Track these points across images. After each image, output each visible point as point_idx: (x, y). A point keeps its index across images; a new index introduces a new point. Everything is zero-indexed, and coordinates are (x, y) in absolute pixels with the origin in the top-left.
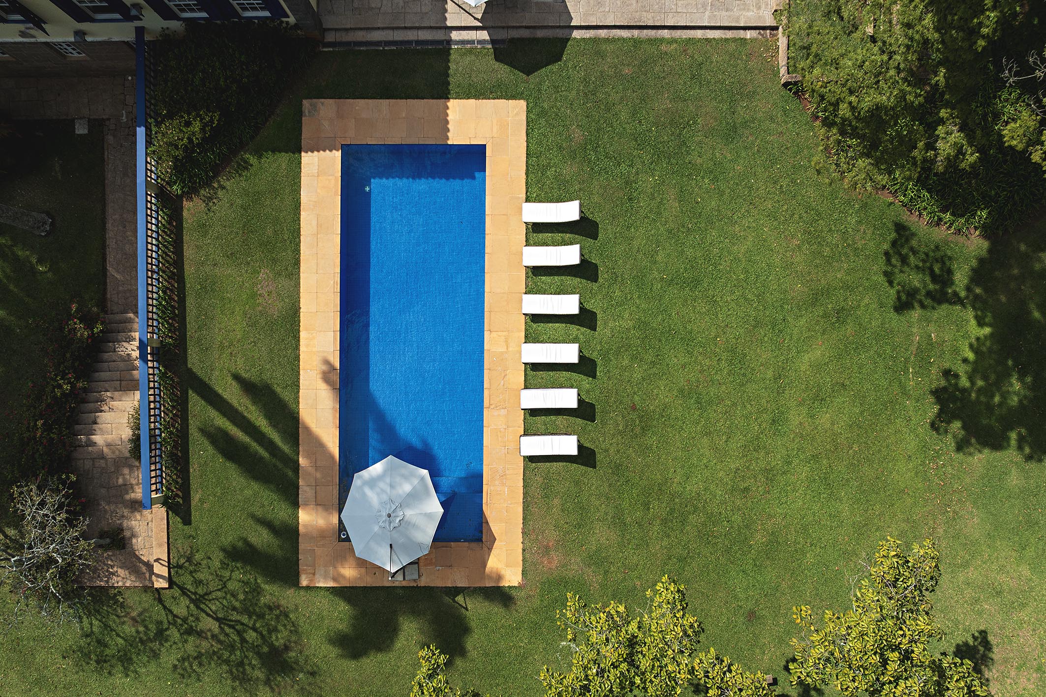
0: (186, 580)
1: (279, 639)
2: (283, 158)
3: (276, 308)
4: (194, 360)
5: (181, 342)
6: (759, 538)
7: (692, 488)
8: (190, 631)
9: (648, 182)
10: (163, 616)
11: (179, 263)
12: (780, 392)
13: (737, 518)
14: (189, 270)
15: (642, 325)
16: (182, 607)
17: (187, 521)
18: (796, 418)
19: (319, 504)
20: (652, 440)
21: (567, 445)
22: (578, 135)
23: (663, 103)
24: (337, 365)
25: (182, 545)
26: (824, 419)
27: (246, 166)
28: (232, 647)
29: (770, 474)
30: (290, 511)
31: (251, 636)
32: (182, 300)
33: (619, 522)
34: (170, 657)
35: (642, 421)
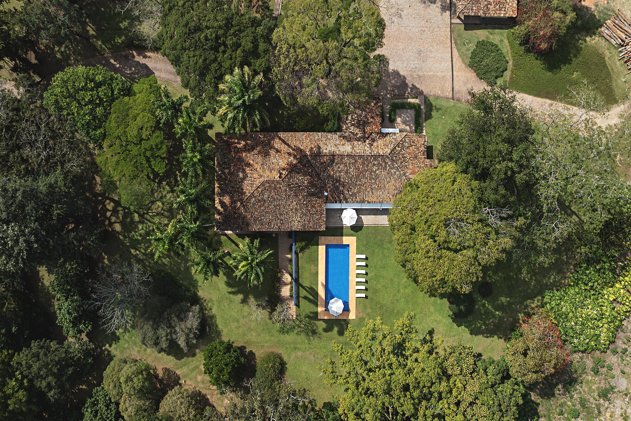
0: (299, 318)
2: (316, 247)
4: (300, 281)
5: (298, 277)
6: (396, 311)
7: (384, 302)
8: (299, 327)
10: (294, 324)
11: (298, 264)
12: (399, 286)
13: (392, 308)
16: (298, 323)
17: (299, 308)
18: (402, 290)
19: (322, 305)
20: (377, 294)
21: (363, 295)
22: (365, 243)
24: (325, 284)
25: (298, 312)
26: (407, 291)
27: (310, 248)
28: (306, 330)
29: (397, 300)
31: (310, 328)
32: (299, 271)
33: (372, 308)
34: (295, 331)
35: (376, 291)
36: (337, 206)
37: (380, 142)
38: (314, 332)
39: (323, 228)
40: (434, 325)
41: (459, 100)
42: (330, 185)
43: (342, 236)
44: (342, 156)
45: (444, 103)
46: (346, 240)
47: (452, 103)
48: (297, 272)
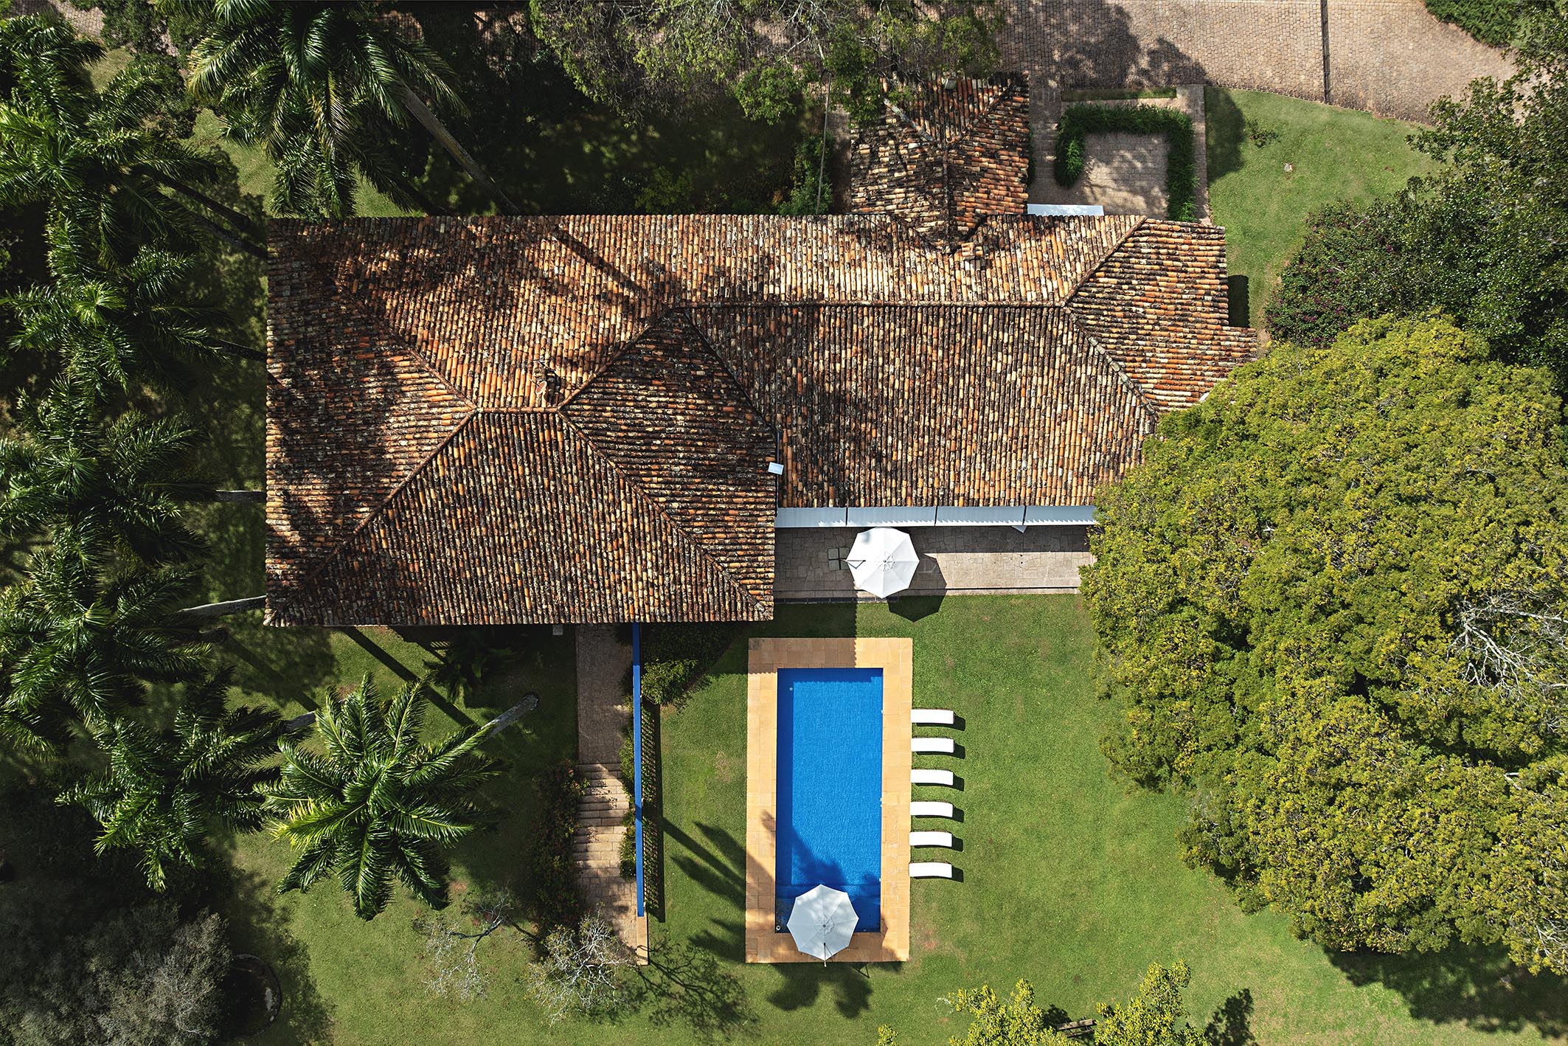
0: (661, 960)
1: (729, 998)
2: (734, 678)
3: (730, 777)
4: (668, 812)
5: (659, 799)
6: (1083, 927)
7: (1033, 894)
8: (663, 994)
9: (1001, 691)
10: (642, 984)
11: (657, 748)
12: (1098, 828)
13: (1067, 914)
14: (665, 752)
15: (997, 787)
16: (657, 978)
17: (662, 919)
18: (1110, 846)
19: (761, 908)
20: (1005, 863)
21: (945, 870)
22: (950, 661)
23: (1013, 639)
24: (774, 815)
25: (659, 937)
27: (708, 683)
28: (694, 1004)
29: (1090, 884)
30: (739, 912)
31: (709, 996)
32: (659, 772)
33: (980, 917)
34: (647, 1011)
35: (997, 851)
36: (829, 518)
37: (1027, 251)
38: (728, 1013)
39: (763, 610)
40: (1251, 981)
41: (1351, 102)
42: (794, 430)
43: (853, 634)
44: (850, 310)
45: (1290, 115)
46: (866, 651)
47: (1323, 113)
48: (654, 780)
